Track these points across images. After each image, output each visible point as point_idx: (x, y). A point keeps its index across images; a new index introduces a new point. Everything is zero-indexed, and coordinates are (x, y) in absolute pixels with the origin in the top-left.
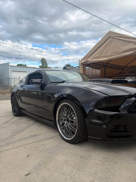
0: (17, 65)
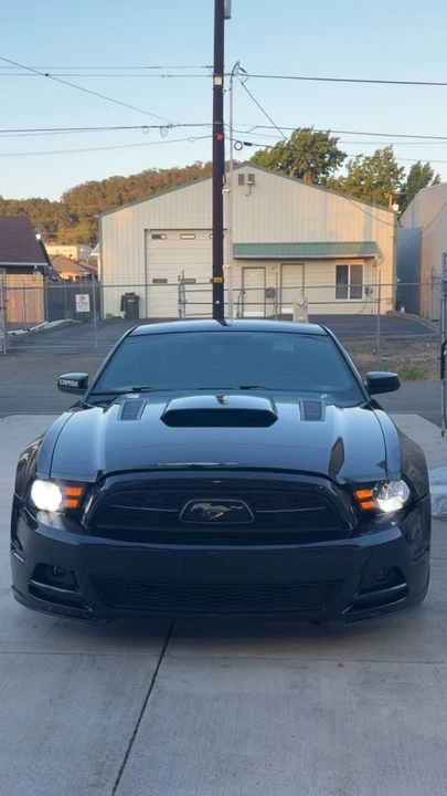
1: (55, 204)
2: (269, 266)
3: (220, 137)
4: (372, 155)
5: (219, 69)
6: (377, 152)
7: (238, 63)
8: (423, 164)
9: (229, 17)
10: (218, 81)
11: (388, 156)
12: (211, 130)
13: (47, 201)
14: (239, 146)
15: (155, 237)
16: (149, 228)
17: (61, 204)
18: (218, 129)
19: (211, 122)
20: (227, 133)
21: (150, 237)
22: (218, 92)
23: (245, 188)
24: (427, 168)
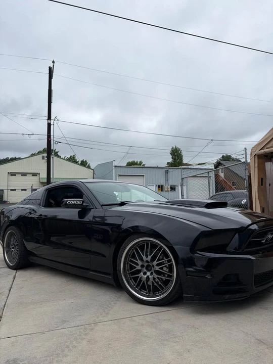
0: (126, 164)
4: (69, 157)
5: (49, 117)
6: (71, 156)
7: (56, 117)
8: (84, 160)
10: (49, 122)
11: (74, 157)
12: (47, 137)
14: (56, 143)
16: (10, 172)
19: (47, 134)
20: (52, 138)
21: (10, 175)
22: (49, 125)
23: (45, 160)
24: (86, 161)
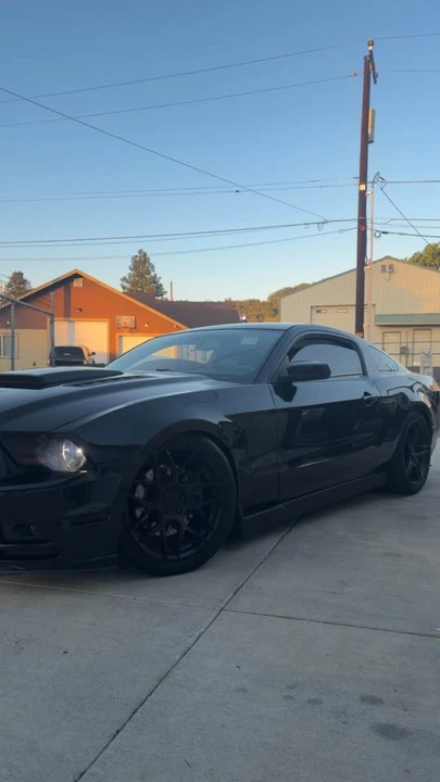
1: (264, 303)
2: (404, 330)
3: (363, 229)
5: (363, 178)
7: (378, 173)
9: (372, 142)
10: (363, 187)
12: (356, 223)
13: (258, 301)
14: (378, 234)
15: (318, 311)
16: (313, 305)
17: (267, 303)
18: (362, 222)
20: (369, 225)
21: (314, 311)
22: (363, 196)
23: (387, 275)
